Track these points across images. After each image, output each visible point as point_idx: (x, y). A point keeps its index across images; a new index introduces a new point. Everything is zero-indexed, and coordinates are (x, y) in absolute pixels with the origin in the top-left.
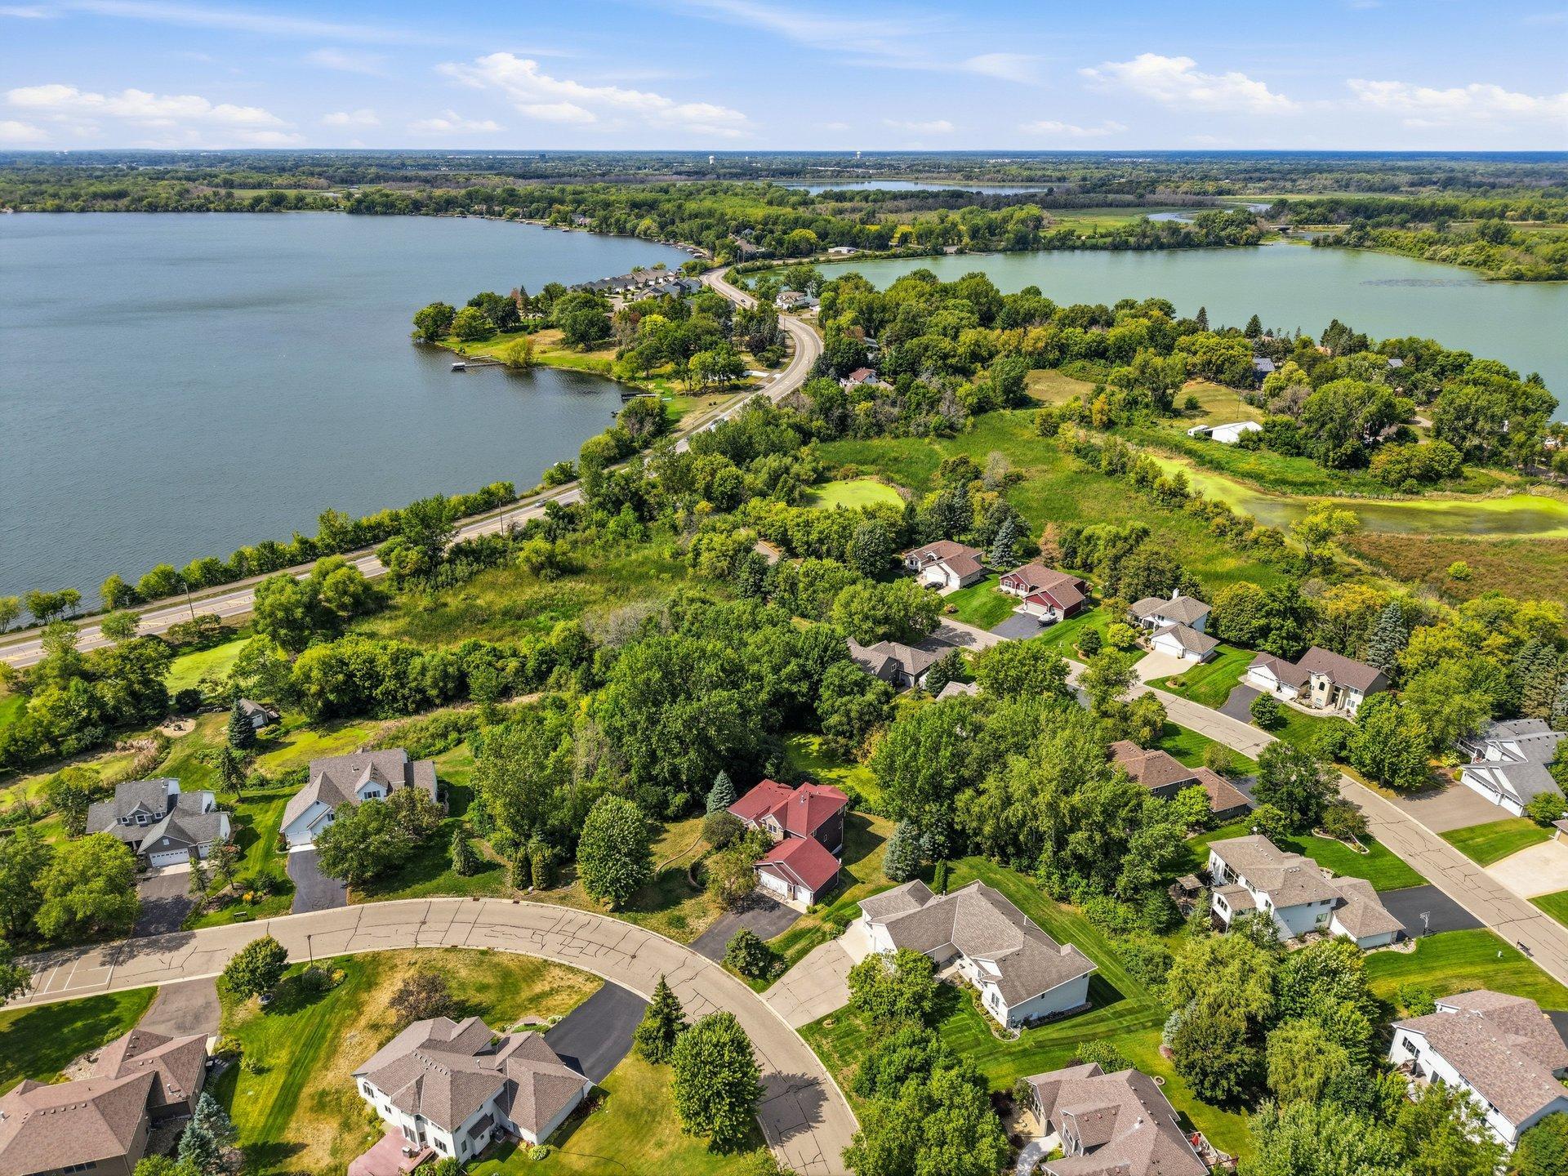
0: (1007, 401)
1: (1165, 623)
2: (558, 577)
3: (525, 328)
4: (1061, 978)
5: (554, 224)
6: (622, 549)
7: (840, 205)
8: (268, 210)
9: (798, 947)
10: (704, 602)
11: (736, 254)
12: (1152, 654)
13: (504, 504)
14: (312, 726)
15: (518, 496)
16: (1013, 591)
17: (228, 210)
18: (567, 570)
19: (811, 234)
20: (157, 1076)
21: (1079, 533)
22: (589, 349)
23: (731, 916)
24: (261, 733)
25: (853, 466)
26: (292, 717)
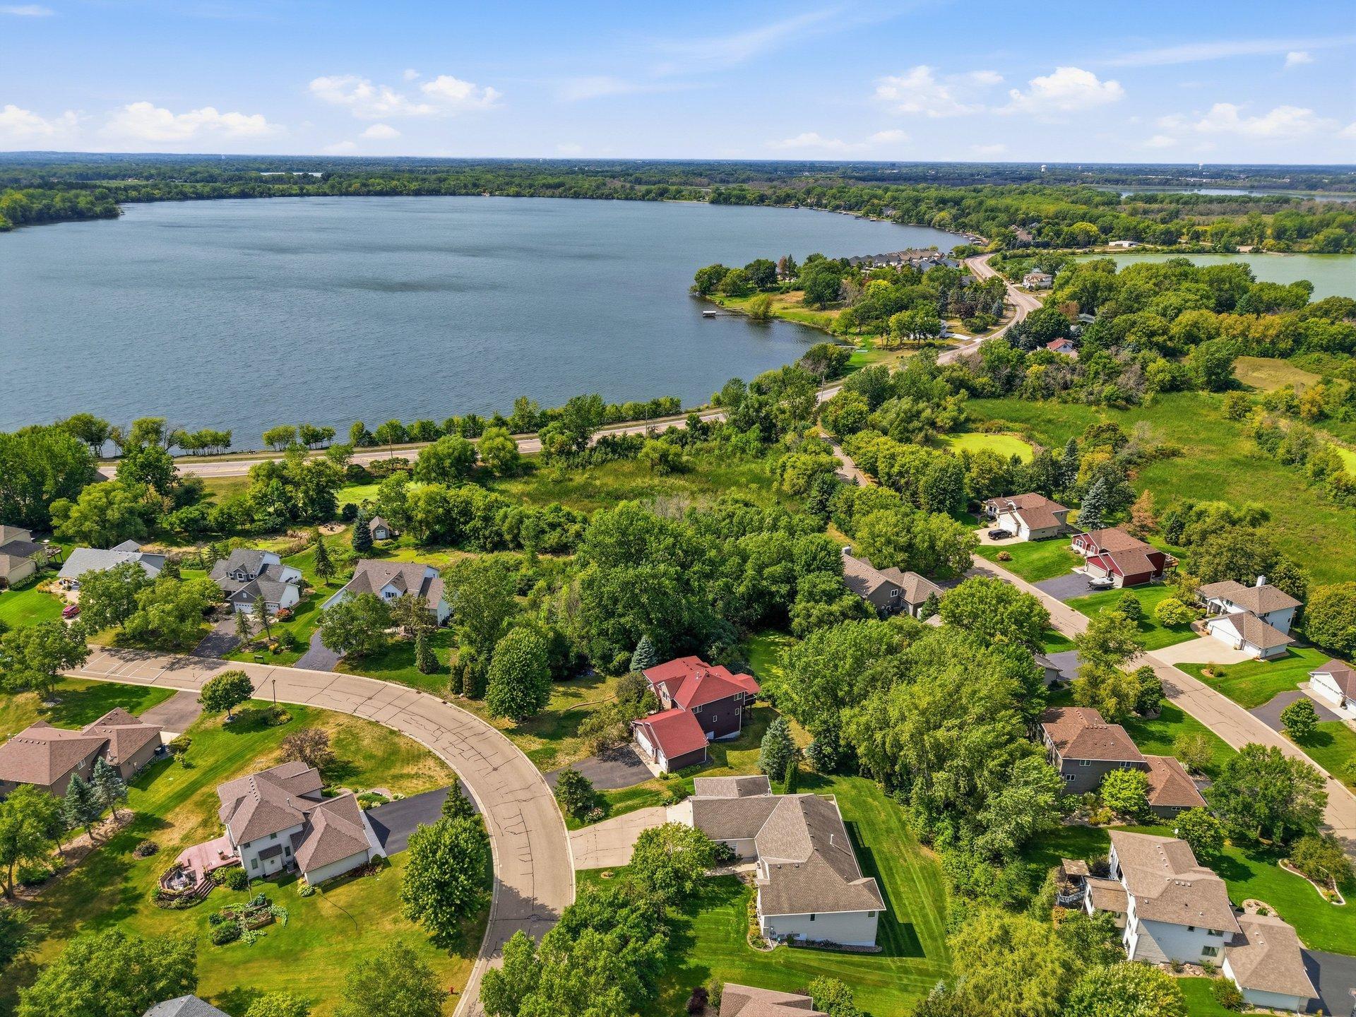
0: (1209, 383)
1: (1234, 610)
2: (667, 474)
3: (778, 289)
4: (836, 906)
5: (866, 215)
6: (736, 460)
7: (1147, 206)
8: (654, 199)
9: (630, 803)
10: (746, 505)
11: (1011, 242)
12: (1205, 639)
13: (668, 415)
14: (417, 547)
15: (683, 410)
16: (1083, 551)
17: (626, 199)
18: (677, 469)
19: (1093, 228)
20: (106, 744)
21: (1191, 507)
22: (823, 308)
23: (595, 761)
24: (378, 544)
25: (1002, 422)
26: (407, 538)
